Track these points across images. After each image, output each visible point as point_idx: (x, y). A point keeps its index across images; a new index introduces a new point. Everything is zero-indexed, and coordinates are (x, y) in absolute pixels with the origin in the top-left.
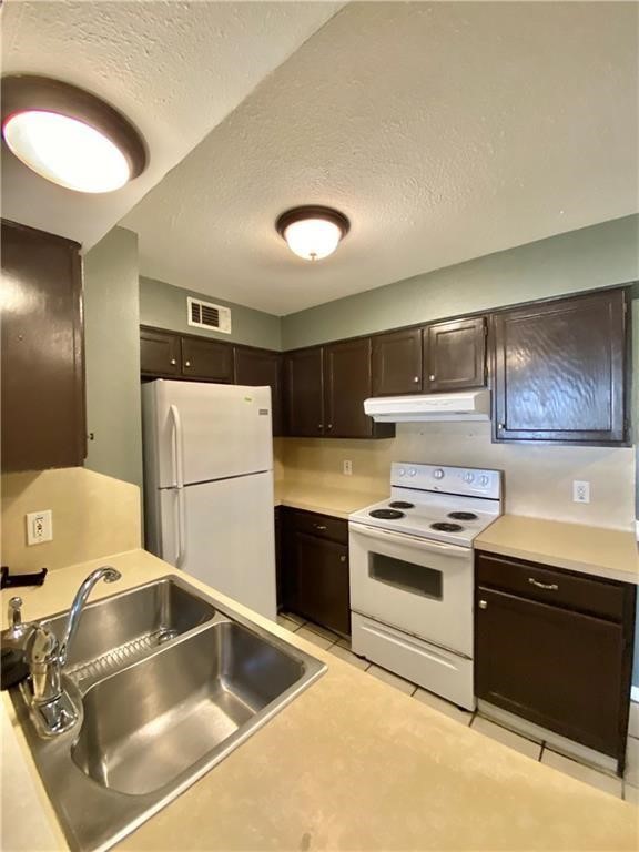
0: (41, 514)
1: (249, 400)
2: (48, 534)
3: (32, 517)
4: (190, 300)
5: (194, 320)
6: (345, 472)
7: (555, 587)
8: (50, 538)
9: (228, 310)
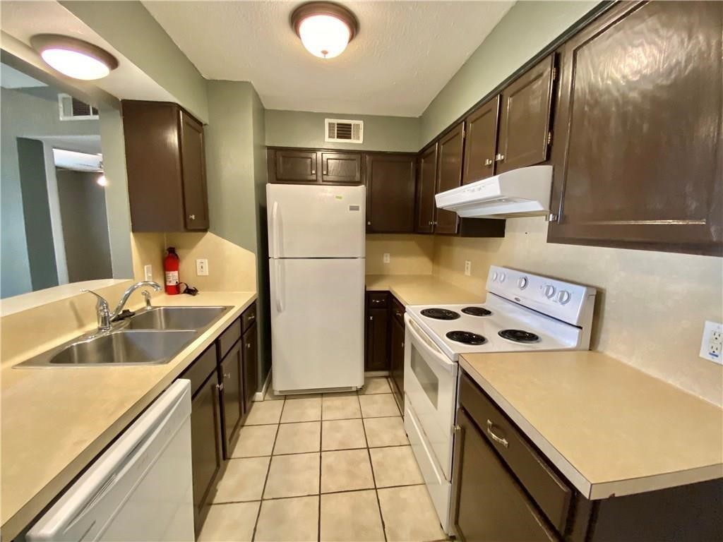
0: (203, 260)
1: (340, 198)
2: (206, 272)
3: (199, 261)
4: (327, 121)
5: (330, 137)
6: (466, 273)
7: (505, 442)
8: (207, 274)
9: (361, 123)
